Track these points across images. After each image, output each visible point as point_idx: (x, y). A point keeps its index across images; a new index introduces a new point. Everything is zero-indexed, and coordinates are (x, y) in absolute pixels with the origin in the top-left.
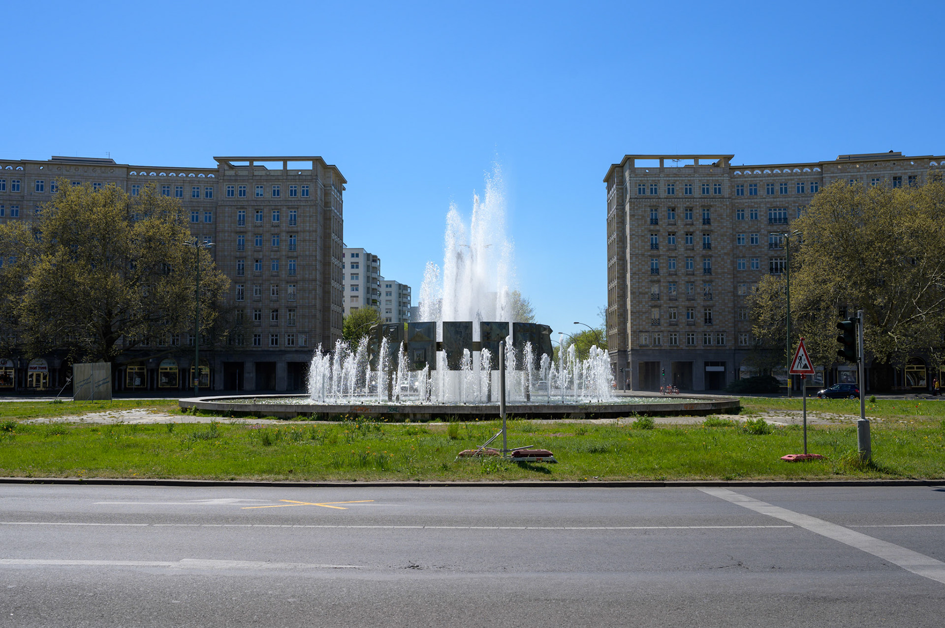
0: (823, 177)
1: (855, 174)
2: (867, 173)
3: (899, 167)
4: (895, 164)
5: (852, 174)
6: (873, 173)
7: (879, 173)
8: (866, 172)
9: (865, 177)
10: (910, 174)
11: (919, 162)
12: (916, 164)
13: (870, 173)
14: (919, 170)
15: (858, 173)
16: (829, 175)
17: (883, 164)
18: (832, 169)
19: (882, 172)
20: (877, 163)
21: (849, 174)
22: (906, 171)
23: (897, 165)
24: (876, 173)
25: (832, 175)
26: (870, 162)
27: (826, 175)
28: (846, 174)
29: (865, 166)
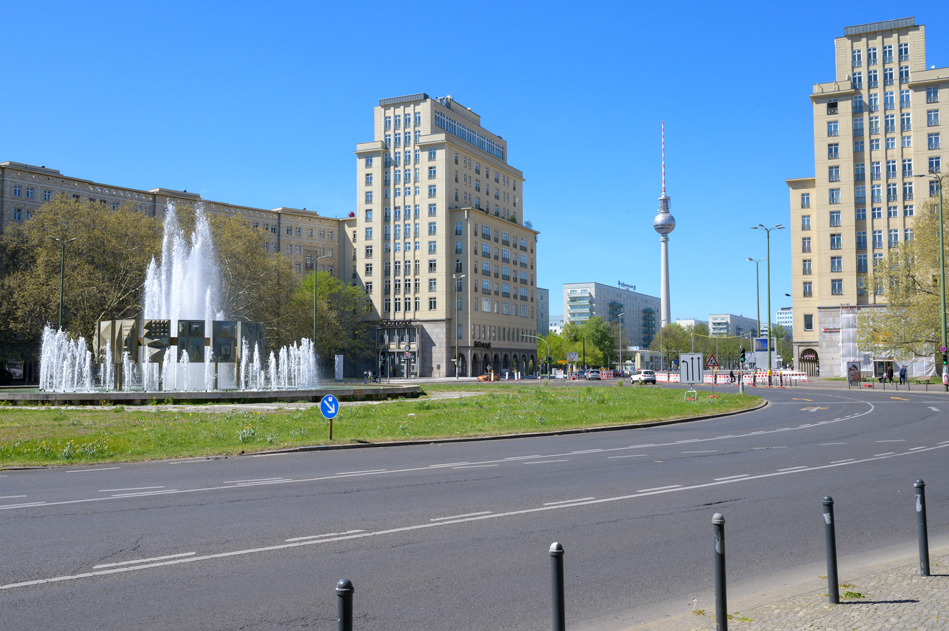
0: (4, 180)
1: (32, 183)
2: (41, 185)
3: (66, 185)
4: (63, 181)
5: (29, 183)
6: (46, 186)
7: (51, 186)
8: (41, 183)
9: (39, 188)
10: (74, 193)
11: (81, 184)
12: (79, 186)
13: (44, 185)
14: (81, 191)
15: (34, 183)
16: (10, 179)
17: (55, 179)
18: (13, 174)
19: (53, 187)
20: (50, 178)
21: (27, 182)
22: (72, 190)
23: (65, 183)
24: (49, 186)
25: (12, 180)
26: (44, 175)
27: (7, 179)
28: (24, 182)
29: (40, 177)
